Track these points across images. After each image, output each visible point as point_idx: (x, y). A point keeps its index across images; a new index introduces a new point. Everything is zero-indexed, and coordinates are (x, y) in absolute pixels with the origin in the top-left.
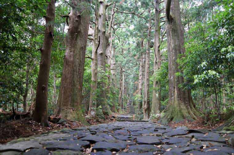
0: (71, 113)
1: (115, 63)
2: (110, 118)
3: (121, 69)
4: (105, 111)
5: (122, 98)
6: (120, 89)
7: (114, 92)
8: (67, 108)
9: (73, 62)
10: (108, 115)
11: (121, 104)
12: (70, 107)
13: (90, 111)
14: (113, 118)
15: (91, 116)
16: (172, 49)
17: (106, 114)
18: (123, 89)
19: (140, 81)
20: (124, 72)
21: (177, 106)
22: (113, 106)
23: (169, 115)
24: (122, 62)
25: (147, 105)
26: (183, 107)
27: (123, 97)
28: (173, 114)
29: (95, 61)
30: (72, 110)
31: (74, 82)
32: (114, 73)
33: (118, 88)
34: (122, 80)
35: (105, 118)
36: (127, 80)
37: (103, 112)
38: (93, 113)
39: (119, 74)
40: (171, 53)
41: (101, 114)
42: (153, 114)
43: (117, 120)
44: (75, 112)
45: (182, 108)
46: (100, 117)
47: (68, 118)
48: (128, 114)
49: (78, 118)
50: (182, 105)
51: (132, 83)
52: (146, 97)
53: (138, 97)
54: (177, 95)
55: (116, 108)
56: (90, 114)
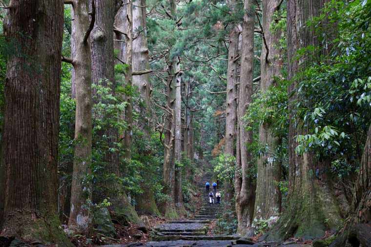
0: (32, 223)
1: (146, 49)
2: (133, 232)
3: (170, 67)
4: (117, 212)
5: (176, 166)
6: (169, 134)
7: (148, 147)
8: (21, 213)
9: (32, 97)
10: (126, 223)
11: (172, 186)
12: (29, 210)
13: (75, 217)
14: (140, 233)
15: (78, 231)
16: (297, 38)
17: (120, 221)
18: (178, 132)
19: (228, 110)
20: (181, 74)
21: (309, 197)
22: (146, 196)
23: (286, 219)
24: (171, 42)
25: (246, 188)
26: (324, 197)
27: (178, 162)
28: (296, 216)
29: (82, 71)
30: (33, 217)
31: (37, 147)
32: (144, 83)
33: (161, 133)
34: (172, 104)
35: (118, 234)
36: (192, 101)
37: (112, 216)
38: (82, 221)
39: (165, 82)
40: (295, 47)
41: (107, 223)
42: (258, 219)
43: (151, 239)
44: (42, 220)
45: (322, 199)
46: (101, 232)
47: (26, 237)
48: (197, 218)
49: (50, 236)
50: (321, 191)
51: (210, 109)
52: (243, 166)
53: (224, 163)
54: (308, 165)
55: (156, 201)
56: (75, 223)
